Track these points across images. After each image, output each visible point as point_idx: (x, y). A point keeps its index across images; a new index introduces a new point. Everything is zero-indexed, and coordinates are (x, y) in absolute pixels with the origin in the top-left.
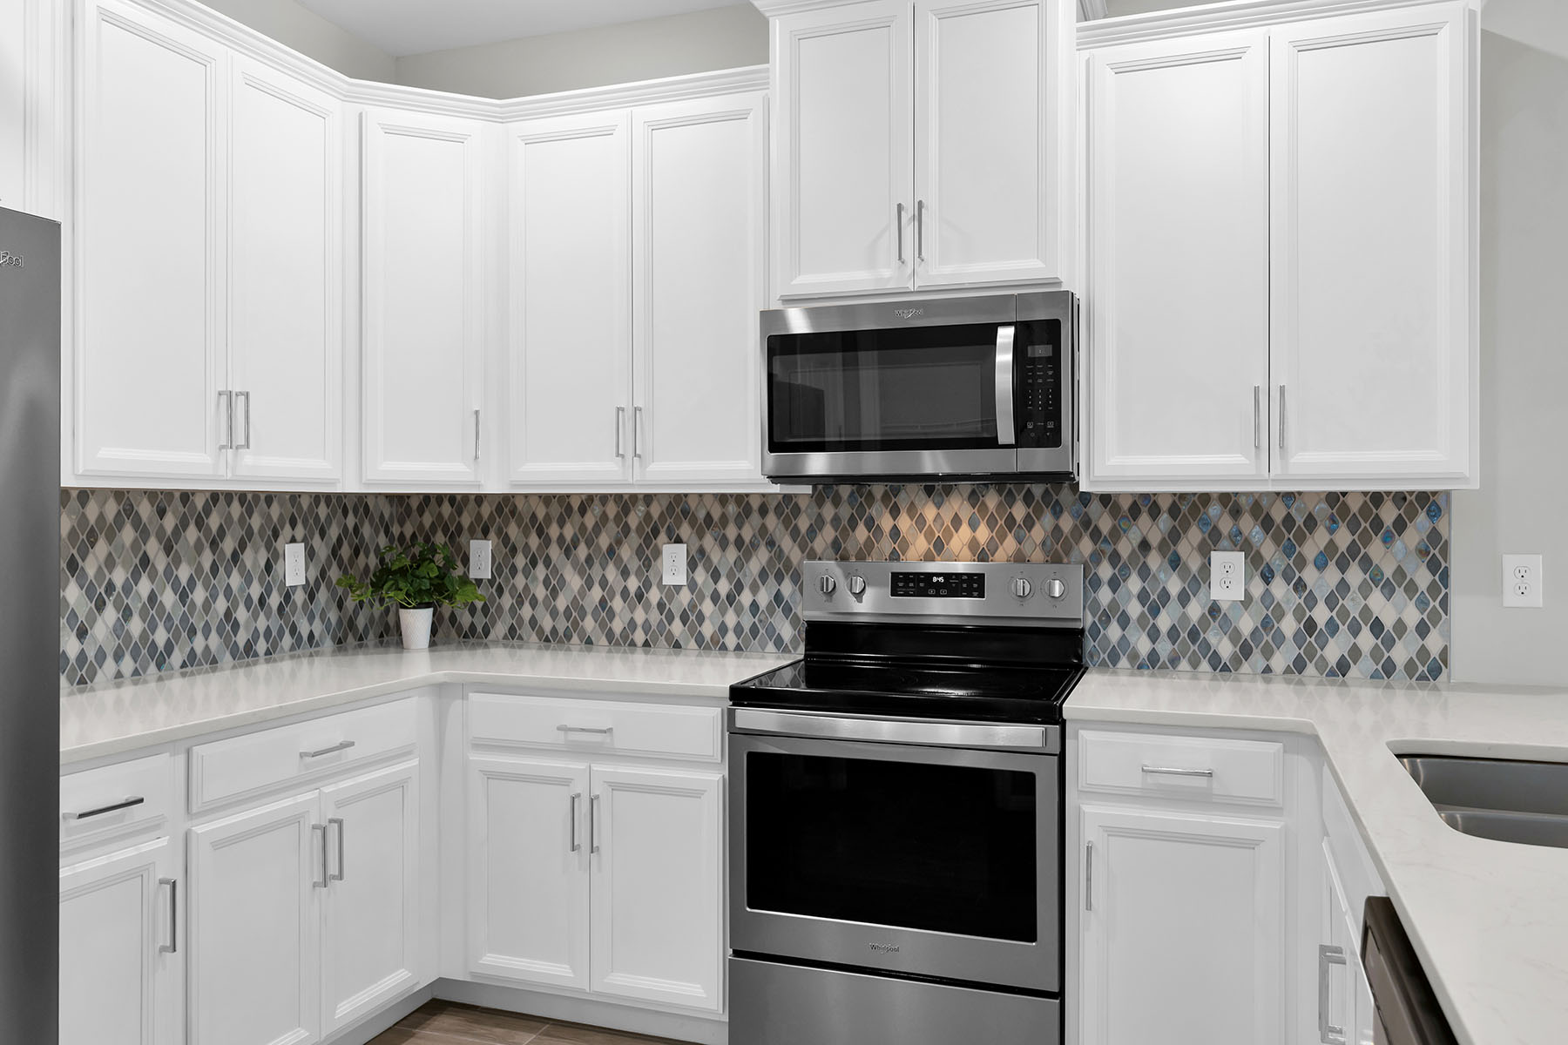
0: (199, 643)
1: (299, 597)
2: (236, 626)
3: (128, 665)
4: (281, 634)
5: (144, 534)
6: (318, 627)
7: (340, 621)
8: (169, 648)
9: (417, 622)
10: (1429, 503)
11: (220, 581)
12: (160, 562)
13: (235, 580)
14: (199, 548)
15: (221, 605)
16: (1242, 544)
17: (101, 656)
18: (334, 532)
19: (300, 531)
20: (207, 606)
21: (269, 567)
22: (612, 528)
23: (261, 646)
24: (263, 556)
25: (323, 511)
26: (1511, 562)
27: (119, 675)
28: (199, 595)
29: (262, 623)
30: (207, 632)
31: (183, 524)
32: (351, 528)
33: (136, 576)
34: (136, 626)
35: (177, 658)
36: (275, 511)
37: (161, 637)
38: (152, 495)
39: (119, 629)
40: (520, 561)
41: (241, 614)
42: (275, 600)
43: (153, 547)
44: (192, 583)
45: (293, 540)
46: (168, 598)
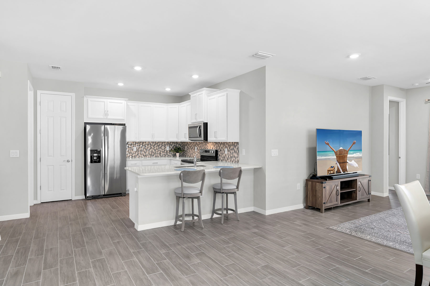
0: (157, 155)
1: (168, 151)
2: (161, 154)
3: (150, 156)
4: (166, 155)
5: (151, 145)
6: (171, 154)
7: (174, 154)
8: (154, 155)
9: (178, 154)
10: (237, 143)
11: (159, 150)
12: (153, 148)
13: (161, 149)
14: (157, 147)
15: (159, 152)
16: (227, 148)
17: (147, 155)
18: (173, 145)
19: (168, 145)
20: (158, 152)
21: (165, 148)
22: (193, 145)
23: (164, 156)
24: (164, 147)
25: (171, 143)
26: (243, 150)
27: (149, 157)
28: (157, 151)
29: (164, 154)
30: (158, 154)
31: (155, 144)
32: (175, 145)
33: (150, 149)
34: (150, 153)
35: (155, 156)
36: (165, 143)
37: (153, 154)
38: (152, 142)
39: (149, 153)
40: (188, 149)
41: (161, 153)
42: (165, 152)
43: (152, 146)
44: (156, 150)
45: (168, 146)
46: (154, 151)
